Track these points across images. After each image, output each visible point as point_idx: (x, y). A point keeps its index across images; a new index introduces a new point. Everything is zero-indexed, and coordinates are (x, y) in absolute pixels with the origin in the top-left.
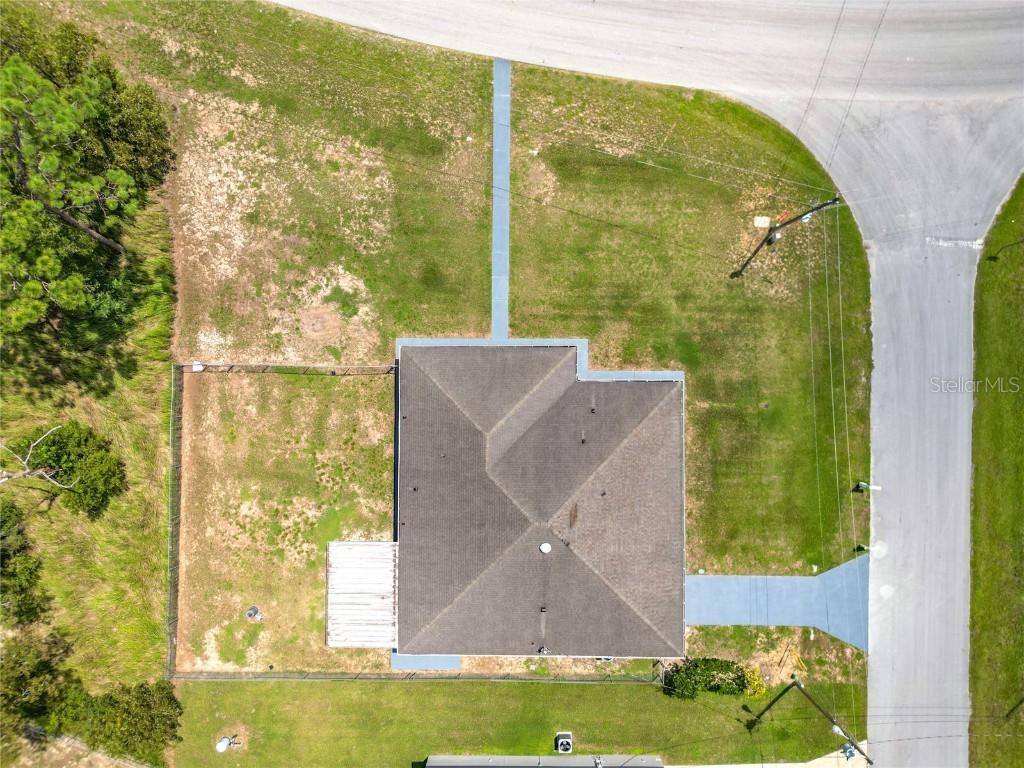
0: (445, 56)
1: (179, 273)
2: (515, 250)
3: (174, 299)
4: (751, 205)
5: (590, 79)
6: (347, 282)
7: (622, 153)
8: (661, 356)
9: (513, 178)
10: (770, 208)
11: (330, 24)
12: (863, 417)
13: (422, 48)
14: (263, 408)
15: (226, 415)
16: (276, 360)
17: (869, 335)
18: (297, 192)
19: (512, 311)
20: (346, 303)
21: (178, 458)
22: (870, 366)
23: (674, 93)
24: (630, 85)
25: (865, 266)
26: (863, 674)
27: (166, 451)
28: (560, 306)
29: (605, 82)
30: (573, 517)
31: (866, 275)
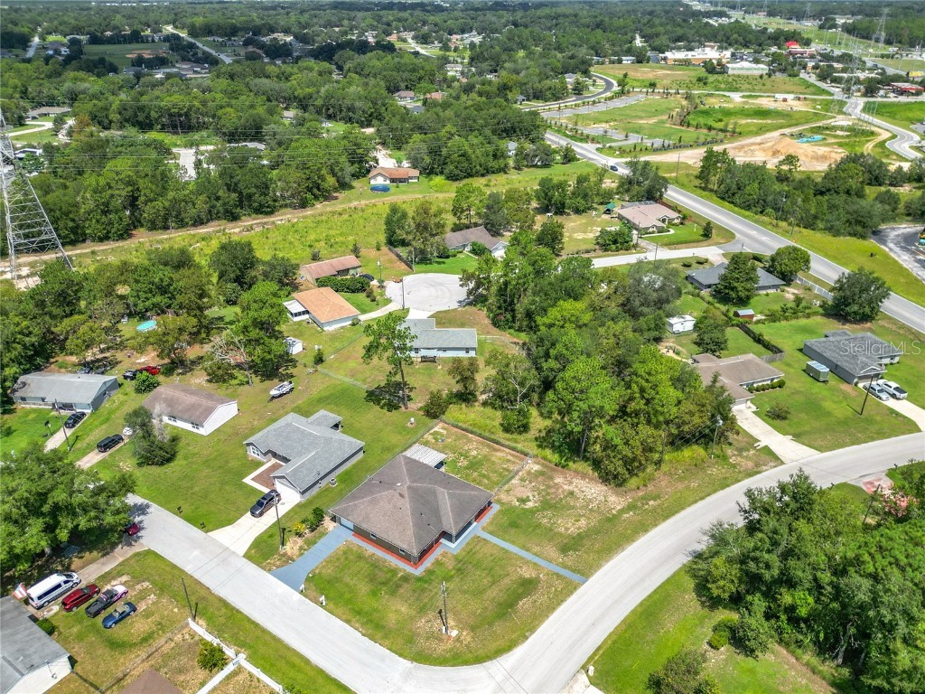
0: (599, 567)
1: (564, 470)
2: (507, 551)
3: (556, 465)
4: (465, 633)
5: (559, 604)
6: (530, 505)
7: (521, 603)
8: (430, 572)
9: (535, 564)
10: (458, 639)
11: (634, 541)
12: (348, 621)
13: (607, 561)
14: (504, 469)
15: (509, 461)
16: (517, 477)
17: (376, 642)
18: (573, 507)
19: (484, 539)
20: (523, 501)
21: (503, 445)
22: (363, 635)
23: (532, 630)
24: (548, 617)
25: (405, 658)
26: (264, 568)
27: (507, 443)
28: (474, 553)
29: (554, 609)
30: (401, 495)
31: (400, 655)
